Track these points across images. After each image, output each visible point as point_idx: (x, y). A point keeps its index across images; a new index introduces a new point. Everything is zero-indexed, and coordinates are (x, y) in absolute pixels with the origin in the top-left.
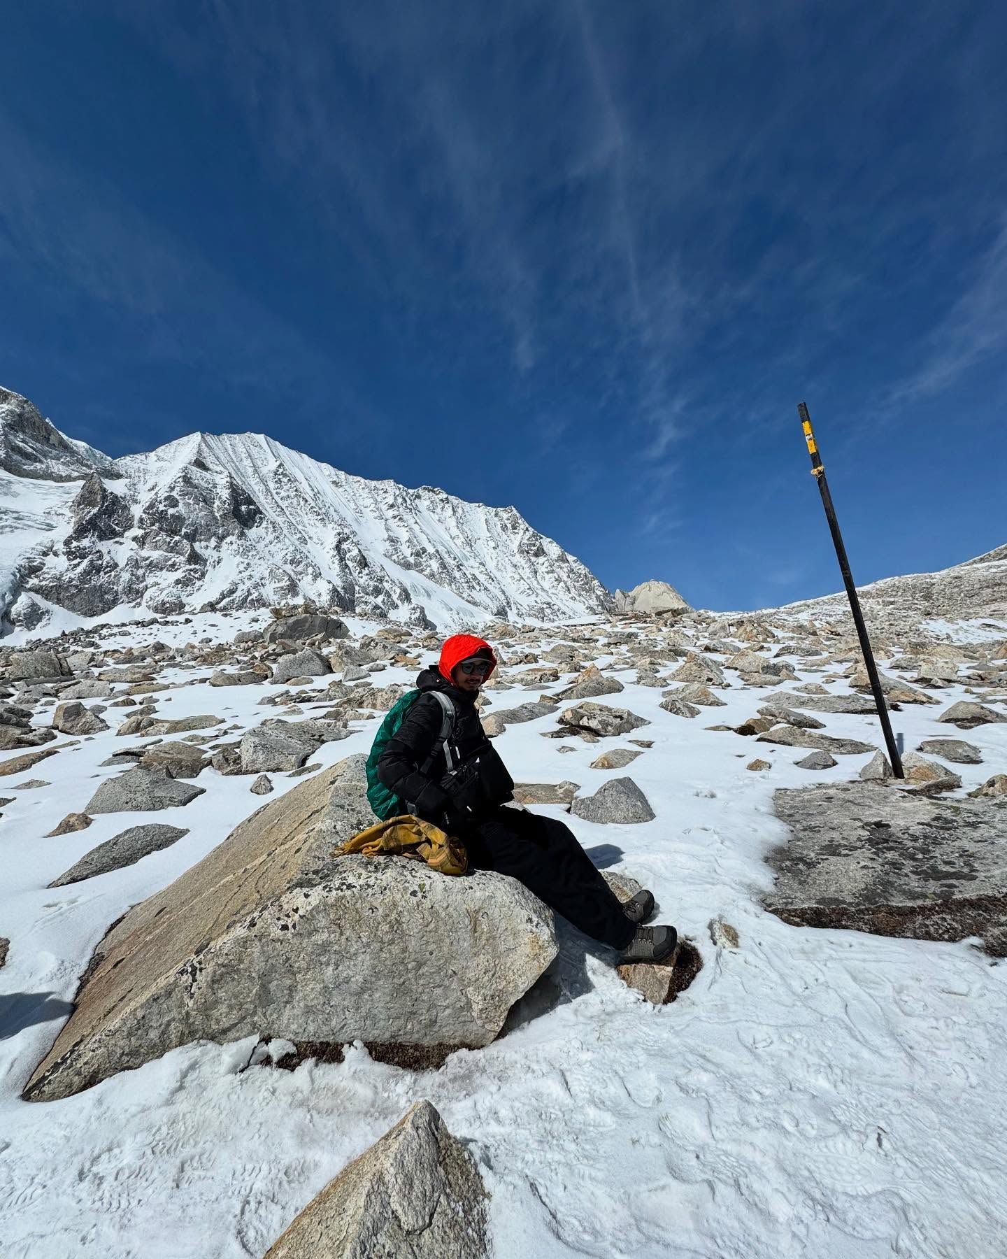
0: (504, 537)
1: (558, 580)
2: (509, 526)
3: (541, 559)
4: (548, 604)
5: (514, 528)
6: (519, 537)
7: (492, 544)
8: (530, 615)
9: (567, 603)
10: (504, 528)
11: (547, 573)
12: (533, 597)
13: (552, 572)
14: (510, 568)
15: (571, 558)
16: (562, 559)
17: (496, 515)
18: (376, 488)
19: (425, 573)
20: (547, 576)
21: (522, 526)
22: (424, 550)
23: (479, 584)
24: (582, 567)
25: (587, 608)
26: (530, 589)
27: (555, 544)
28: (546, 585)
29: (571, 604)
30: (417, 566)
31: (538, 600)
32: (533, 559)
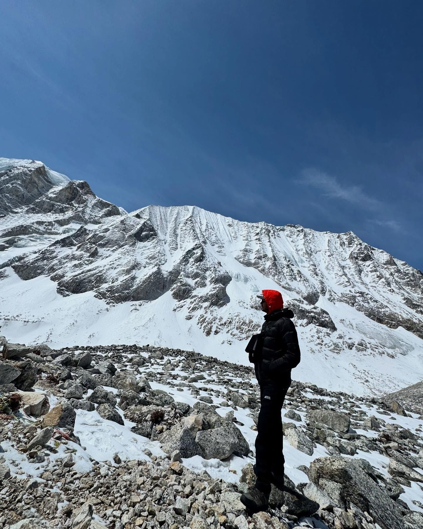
0: (341, 249)
1: (380, 277)
2: (346, 243)
3: (368, 263)
4: (361, 293)
5: (350, 243)
6: (352, 249)
7: (328, 254)
8: (341, 301)
9: (384, 294)
10: (342, 244)
11: (371, 272)
12: (350, 288)
13: (376, 271)
14: (337, 268)
15: (399, 263)
16: (390, 262)
17: (338, 237)
18: (253, 226)
19: (260, 269)
20: (370, 274)
21: (356, 242)
22: (265, 256)
23: (301, 277)
24: (410, 268)
25: (405, 299)
26: (348, 282)
27: (385, 253)
28: (367, 280)
29: (389, 295)
30: (255, 265)
31: (353, 290)
32: (360, 262)
